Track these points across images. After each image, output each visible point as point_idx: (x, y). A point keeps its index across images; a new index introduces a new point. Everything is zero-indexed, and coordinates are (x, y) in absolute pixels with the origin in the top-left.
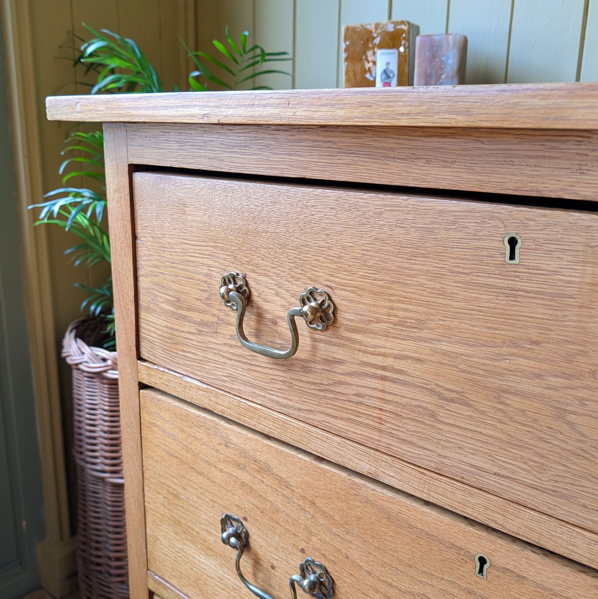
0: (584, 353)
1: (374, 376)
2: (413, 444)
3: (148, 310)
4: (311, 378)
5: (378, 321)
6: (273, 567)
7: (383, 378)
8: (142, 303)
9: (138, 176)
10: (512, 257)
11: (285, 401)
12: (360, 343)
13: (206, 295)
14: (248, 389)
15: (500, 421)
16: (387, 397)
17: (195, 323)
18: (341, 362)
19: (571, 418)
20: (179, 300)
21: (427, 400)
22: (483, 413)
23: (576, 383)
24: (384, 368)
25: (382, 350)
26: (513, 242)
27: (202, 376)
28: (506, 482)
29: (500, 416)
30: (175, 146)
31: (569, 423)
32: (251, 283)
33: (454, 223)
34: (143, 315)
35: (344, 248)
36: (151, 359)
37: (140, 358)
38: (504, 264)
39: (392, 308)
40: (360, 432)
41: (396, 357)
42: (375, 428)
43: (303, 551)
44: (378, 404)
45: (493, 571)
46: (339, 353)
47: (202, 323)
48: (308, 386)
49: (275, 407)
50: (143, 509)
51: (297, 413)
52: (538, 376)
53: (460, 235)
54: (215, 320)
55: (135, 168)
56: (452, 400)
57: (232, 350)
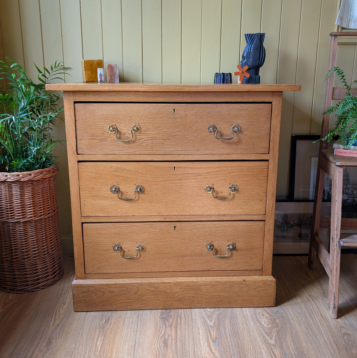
0: (187, 126)
1: (150, 140)
2: (159, 150)
3: (81, 140)
4: (136, 144)
5: (150, 128)
6: (127, 193)
7: (152, 139)
8: (78, 138)
9: (76, 105)
10: (174, 112)
11: (129, 151)
12: (147, 134)
13: (103, 132)
14: (117, 152)
15: (175, 141)
16: (153, 143)
17: (99, 140)
18: (143, 139)
19: (186, 137)
20: (93, 135)
21: (161, 141)
22: (172, 140)
23: (186, 131)
24: (152, 137)
25: (152, 134)
26: (174, 110)
27: (102, 153)
28: (177, 151)
29: (175, 140)
30: (92, 96)
31: (186, 138)
32: (117, 126)
33: (164, 108)
34: (78, 142)
35: (142, 115)
36: (83, 153)
37: (77, 154)
38: (173, 114)
39: (153, 125)
40: (148, 152)
41: (155, 134)
42: (151, 150)
43: (135, 184)
44: (151, 145)
45: (177, 168)
46: (142, 137)
47: (102, 139)
48: (134, 146)
49: (126, 154)
50: (79, 198)
51: (132, 153)
52: (180, 131)
53: (166, 110)
54: (106, 137)
55: (75, 102)
56: (166, 140)
57: (112, 144)
